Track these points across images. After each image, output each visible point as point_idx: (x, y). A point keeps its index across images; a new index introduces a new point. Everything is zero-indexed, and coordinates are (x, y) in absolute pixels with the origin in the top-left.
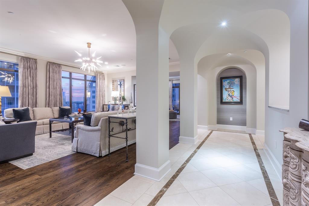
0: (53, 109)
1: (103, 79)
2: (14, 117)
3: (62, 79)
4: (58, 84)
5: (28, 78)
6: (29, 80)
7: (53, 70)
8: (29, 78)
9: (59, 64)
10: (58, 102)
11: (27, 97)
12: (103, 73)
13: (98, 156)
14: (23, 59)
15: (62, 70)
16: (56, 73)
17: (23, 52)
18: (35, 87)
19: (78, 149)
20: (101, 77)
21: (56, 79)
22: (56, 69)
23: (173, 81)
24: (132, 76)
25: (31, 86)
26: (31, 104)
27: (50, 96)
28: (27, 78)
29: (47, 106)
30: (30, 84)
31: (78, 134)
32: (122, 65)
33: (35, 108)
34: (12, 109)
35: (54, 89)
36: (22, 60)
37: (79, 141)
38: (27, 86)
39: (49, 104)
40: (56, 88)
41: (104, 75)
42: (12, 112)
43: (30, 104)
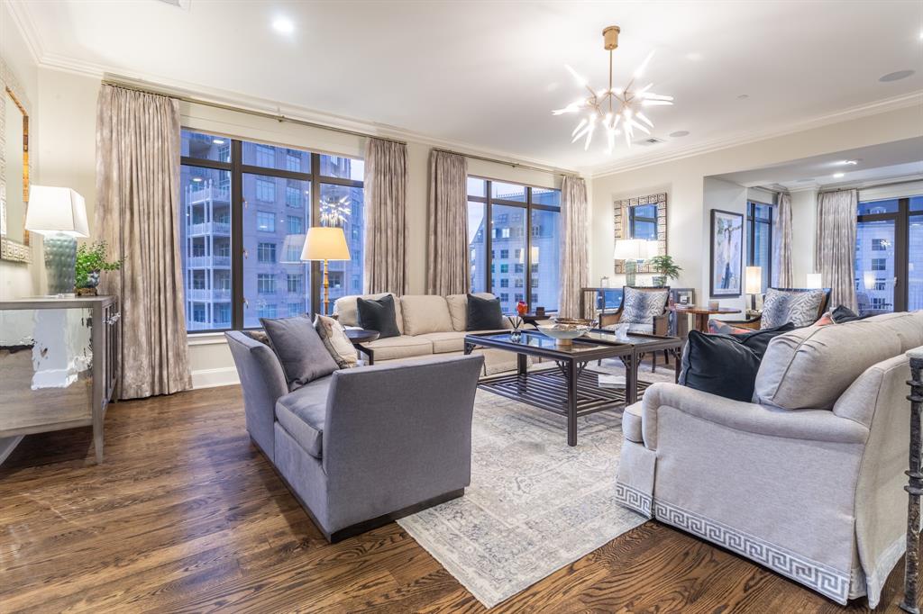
0: (451, 302)
1: (583, 198)
2: (359, 323)
3: (469, 203)
4: (457, 221)
5: (386, 204)
6: (389, 209)
7: (446, 173)
8: (388, 201)
9: (461, 155)
10: (458, 280)
11: (384, 260)
12: (581, 179)
13: (843, 601)
14: (376, 146)
15: (469, 175)
16: (452, 182)
17: (375, 124)
18: (402, 231)
19: (660, 505)
20: (576, 190)
21: (452, 203)
22: (454, 171)
23: (861, 193)
24: (705, 177)
25: (392, 228)
26: (392, 285)
27: (439, 260)
28: (383, 201)
29: (430, 291)
30: (389, 220)
31: (656, 432)
32: (671, 135)
33: (403, 298)
34: (354, 298)
35: (448, 234)
36: (373, 149)
37: (663, 465)
38: (383, 228)
39: (435, 286)
40: (454, 233)
41: (585, 186)
42: (355, 307)
43: (390, 283)
